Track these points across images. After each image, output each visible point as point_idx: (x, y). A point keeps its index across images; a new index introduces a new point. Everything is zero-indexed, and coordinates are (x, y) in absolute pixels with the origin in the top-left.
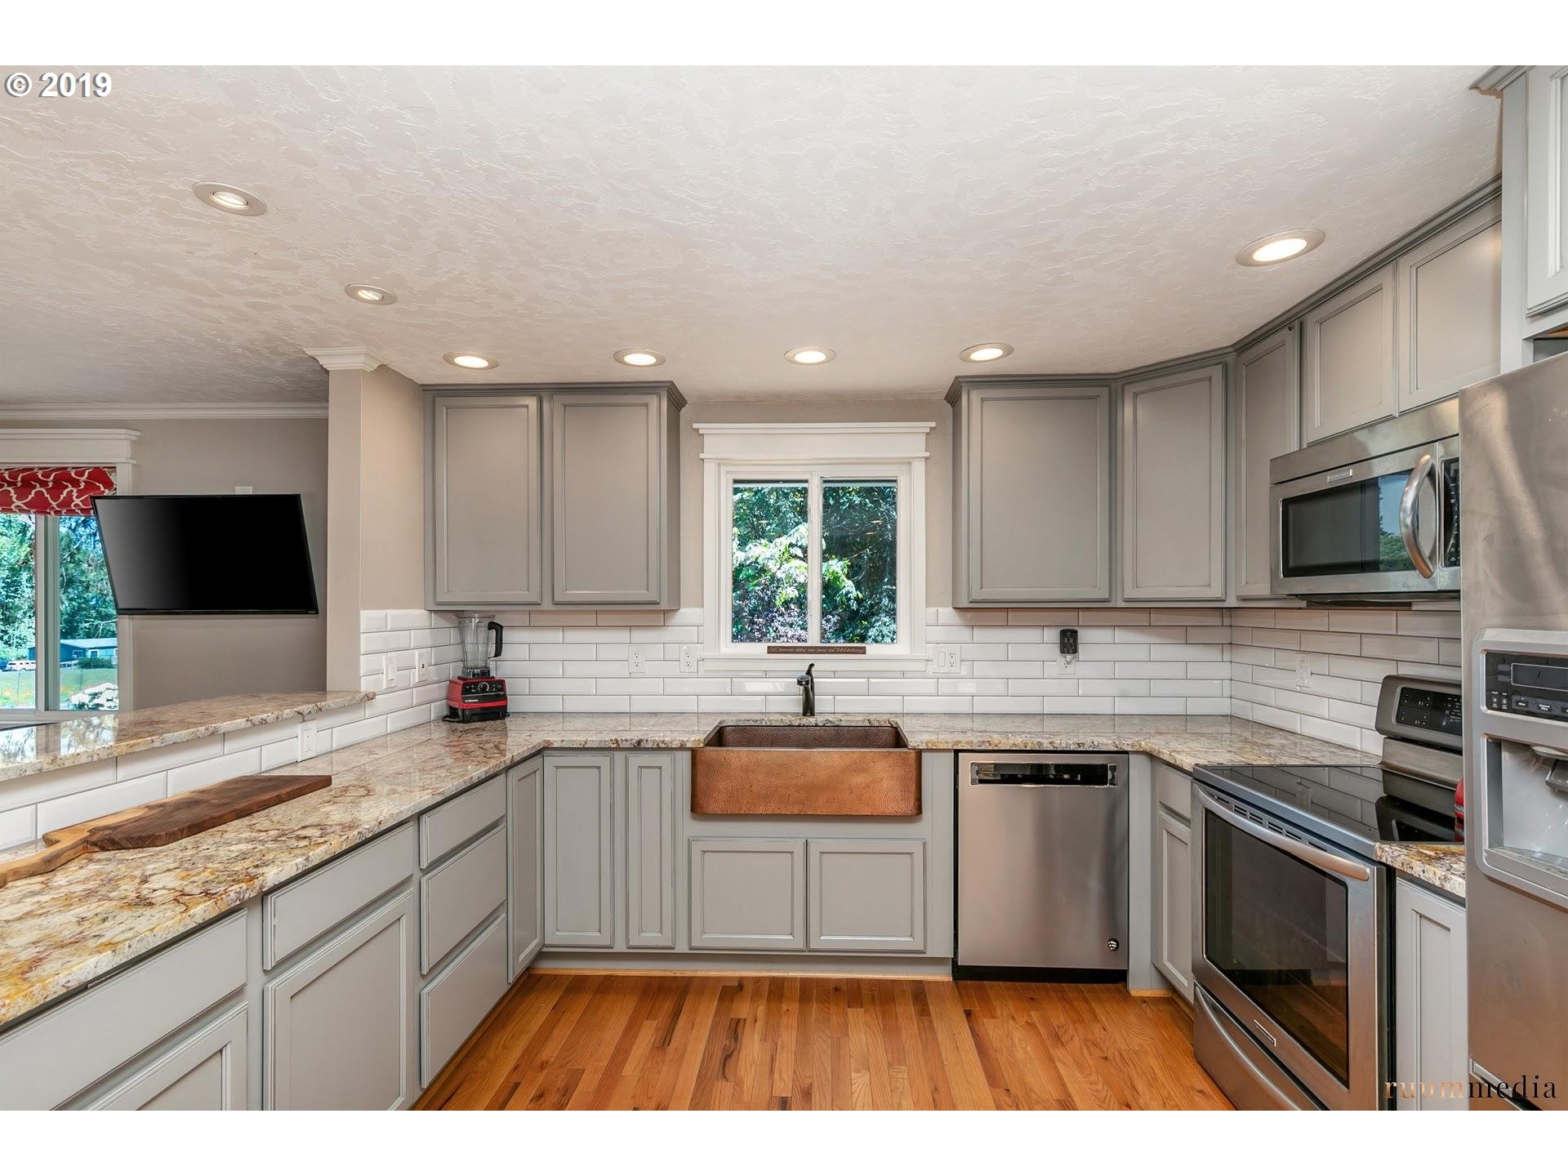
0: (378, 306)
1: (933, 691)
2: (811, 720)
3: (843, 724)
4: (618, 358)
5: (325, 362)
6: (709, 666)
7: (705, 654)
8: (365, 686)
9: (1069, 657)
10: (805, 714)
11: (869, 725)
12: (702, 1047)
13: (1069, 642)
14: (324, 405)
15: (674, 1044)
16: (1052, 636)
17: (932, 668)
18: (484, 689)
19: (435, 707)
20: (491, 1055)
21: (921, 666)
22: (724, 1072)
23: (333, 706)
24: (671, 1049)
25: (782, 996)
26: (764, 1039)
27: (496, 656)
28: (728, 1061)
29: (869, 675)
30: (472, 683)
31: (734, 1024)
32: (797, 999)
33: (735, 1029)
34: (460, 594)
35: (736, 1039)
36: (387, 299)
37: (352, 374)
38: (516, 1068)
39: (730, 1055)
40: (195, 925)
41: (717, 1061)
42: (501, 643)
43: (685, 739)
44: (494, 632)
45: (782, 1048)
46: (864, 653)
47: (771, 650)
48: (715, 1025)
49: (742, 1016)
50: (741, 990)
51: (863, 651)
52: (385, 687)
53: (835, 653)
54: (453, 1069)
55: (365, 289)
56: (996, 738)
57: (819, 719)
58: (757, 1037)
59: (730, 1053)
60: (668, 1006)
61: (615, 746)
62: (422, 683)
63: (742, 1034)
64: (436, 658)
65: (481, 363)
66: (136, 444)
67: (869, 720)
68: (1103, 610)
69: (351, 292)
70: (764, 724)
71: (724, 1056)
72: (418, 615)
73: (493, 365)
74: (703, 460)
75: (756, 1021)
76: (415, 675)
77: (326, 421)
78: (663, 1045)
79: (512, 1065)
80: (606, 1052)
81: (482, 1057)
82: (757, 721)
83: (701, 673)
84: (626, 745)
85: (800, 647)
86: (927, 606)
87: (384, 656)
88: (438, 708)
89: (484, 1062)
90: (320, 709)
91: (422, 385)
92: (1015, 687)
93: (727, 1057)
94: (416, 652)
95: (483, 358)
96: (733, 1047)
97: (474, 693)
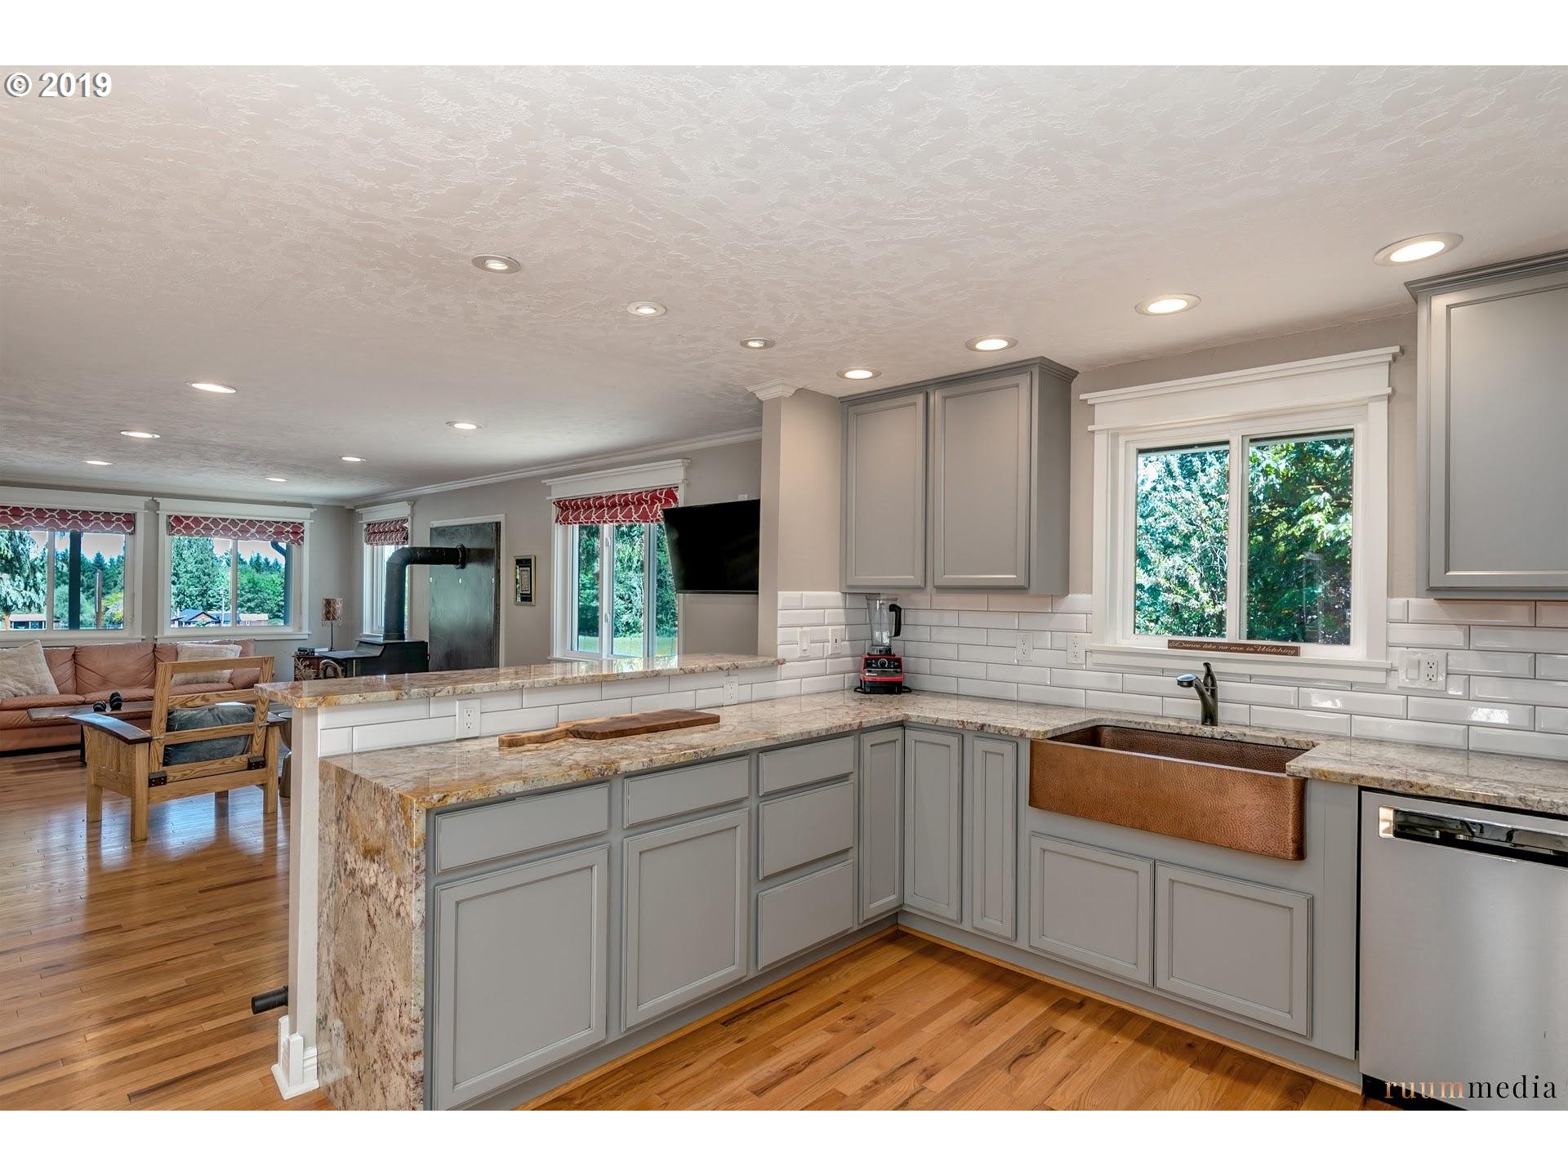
0: (763, 350)
1: (1401, 712)
2: (1207, 730)
4: (970, 346)
5: (761, 395)
6: (1097, 658)
7: (1096, 645)
8: (781, 654)
10: (1204, 722)
11: (1283, 745)
12: (1006, 1038)
14: (757, 428)
15: (981, 1026)
17: (1397, 681)
18: (883, 665)
19: (849, 678)
20: (834, 977)
21: (1380, 678)
22: (1011, 1065)
23: (747, 666)
24: (975, 1029)
25: (1121, 1028)
26: (1071, 1056)
27: (896, 636)
28: (1022, 1059)
29: (1300, 682)
30: (874, 659)
31: (1050, 1032)
32: (1135, 1037)
33: (1046, 1040)
34: (867, 578)
35: (1043, 1044)
36: (768, 344)
37: (777, 401)
38: (847, 992)
39: (1027, 1056)
40: (570, 781)
41: (1010, 1055)
42: (900, 624)
43: (1025, 728)
44: (894, 614)
45: (1085, 1070)
46: (1296, 655)
47: (1172, 644)
48: (1032, 1025)
49: (1063, 1029)
50: (1080, 1008)
51: (1296, 652)
52: (799, 655)
53: (1255, 652)
54: (804, 975)
55: (752, 340)
56: (1434, 780)
57: (1217, 731)
58: (1065, 1051)
59: (1028, 1053)
60: (996, 994)
61: (961, 727)
62: (835, 656)
63: (1052, 1044)
64: (849, 637)
65: (868, 374)
66: (687, 469)
67: (1284, 739)
69: (744, 344)
70: (1148, 728)
71: (1021, 1053)
72: (833, 597)
73: (876, 375)
74: (1093, 432)
75: (1074, 1039)
76: (829, 649)
77: (760, 440)
78: (971, 1023)
79: (843, 989)
80: (921, 1008)
81: (828, 975)
82: (1140, 723)
83: (1090, 665)
84: (970, 727)
85: (1208, 643)
86: (1390, 593)
87: (799, 629)
88: (851, 679)
89: (827, 979)
90: (737, 667)
91: (840, 398)
93: (1023, 1055)
94: (830, 628)
95: (868, 370)
96: (1035, 1050)
97: (874, 668)
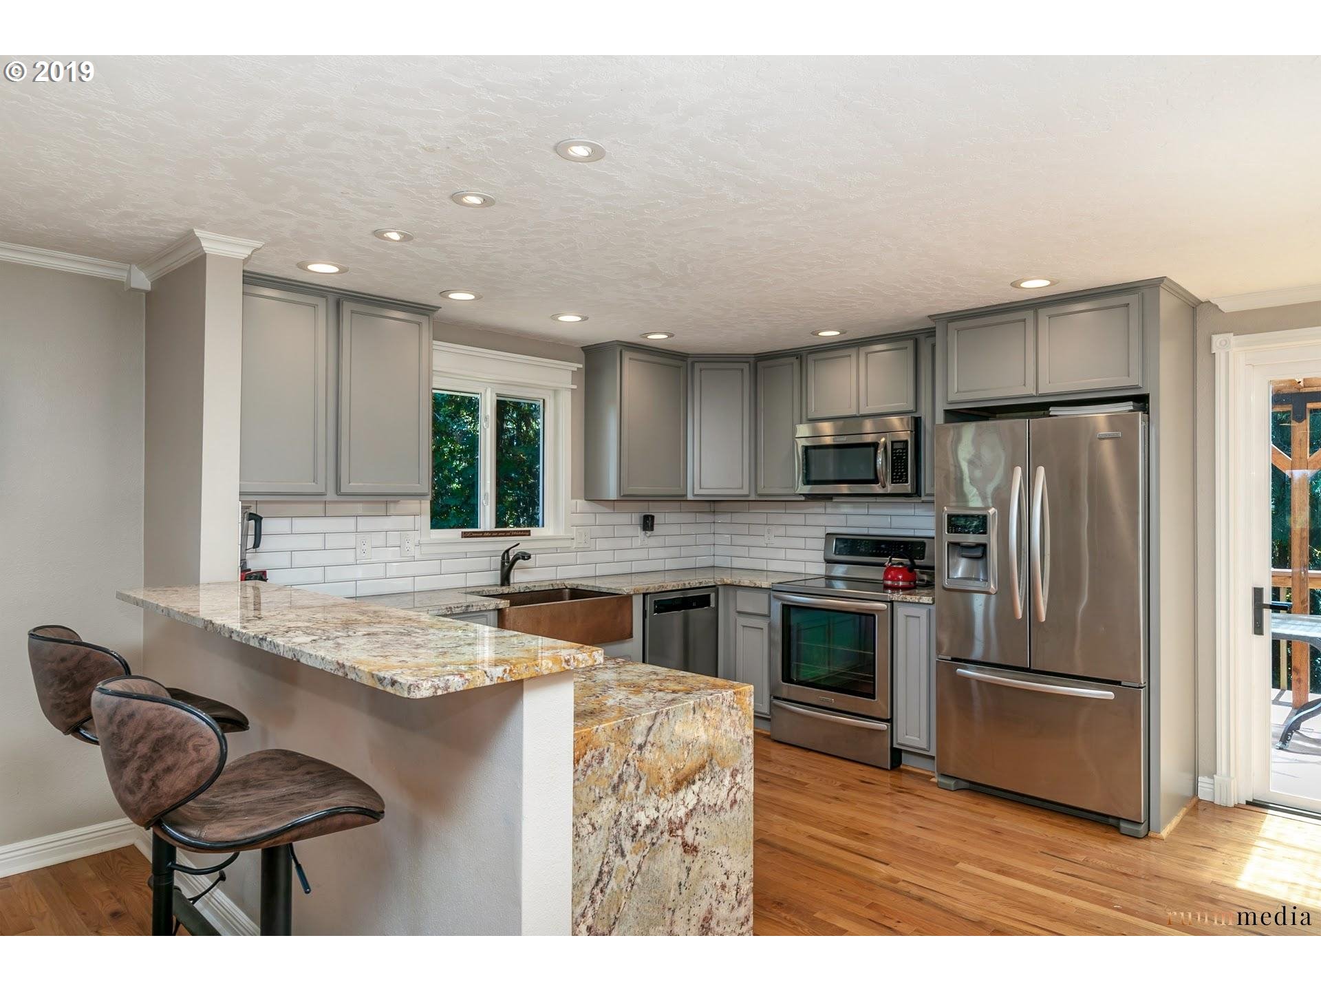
3: (536, 589)
6: (424, 550)
7: (422, 540)
9: (649, 533)
10: (502, 585)
13: (648, 523)
16: (636, 518)
17: (574, 545)
27: (254, 547)
29: (536, 551)
42: (260, 535)
44: (252, 522)
46: (529, 535)
47: (465, 535)
51: (529, 533)
53: (511, 535)
57: (515, 588)
68: (678, 500)
83: (419, 556)
84: (458, 610)
85: (486, 532)
86: (572, 499)
92: (618, 555)
